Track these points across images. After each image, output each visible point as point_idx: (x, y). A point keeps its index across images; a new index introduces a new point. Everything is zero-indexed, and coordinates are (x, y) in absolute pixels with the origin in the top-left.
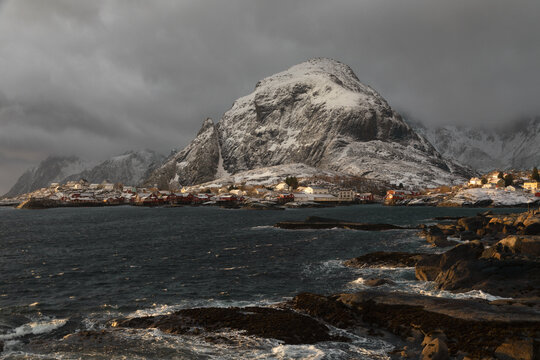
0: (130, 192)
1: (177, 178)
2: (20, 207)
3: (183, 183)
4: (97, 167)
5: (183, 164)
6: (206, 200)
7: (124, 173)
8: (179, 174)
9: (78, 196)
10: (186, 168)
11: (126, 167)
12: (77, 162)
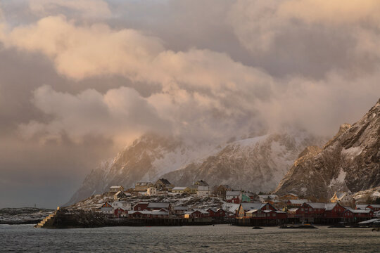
0: (237, 201)
1: (342, 177)
2: (41, 224)
3: (352, 186)
4: (212, 159)
5: (354, 151)
6: (366, 216)
7: (257, 168)
8: (347, 170)
9: (144, 207)
10: (359, 159)
11: (260, 157)
12: (178, 150)
